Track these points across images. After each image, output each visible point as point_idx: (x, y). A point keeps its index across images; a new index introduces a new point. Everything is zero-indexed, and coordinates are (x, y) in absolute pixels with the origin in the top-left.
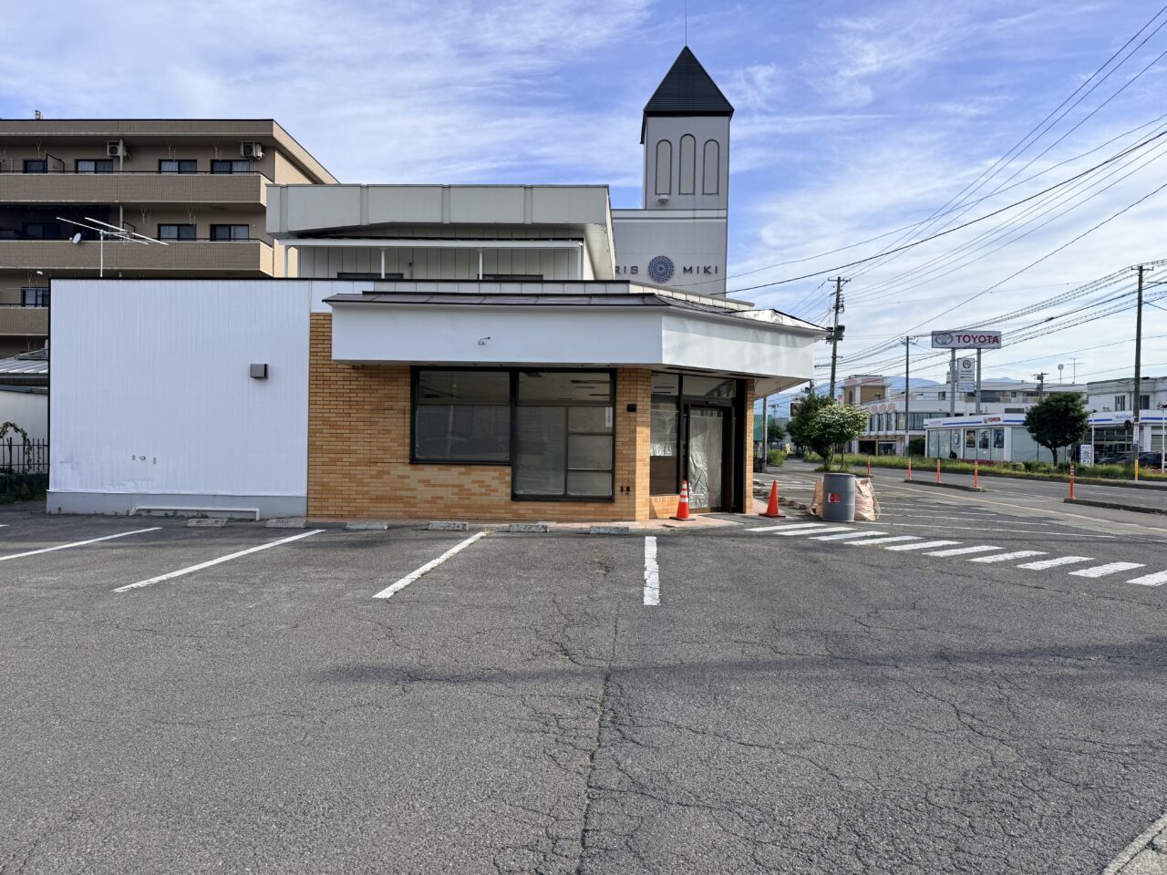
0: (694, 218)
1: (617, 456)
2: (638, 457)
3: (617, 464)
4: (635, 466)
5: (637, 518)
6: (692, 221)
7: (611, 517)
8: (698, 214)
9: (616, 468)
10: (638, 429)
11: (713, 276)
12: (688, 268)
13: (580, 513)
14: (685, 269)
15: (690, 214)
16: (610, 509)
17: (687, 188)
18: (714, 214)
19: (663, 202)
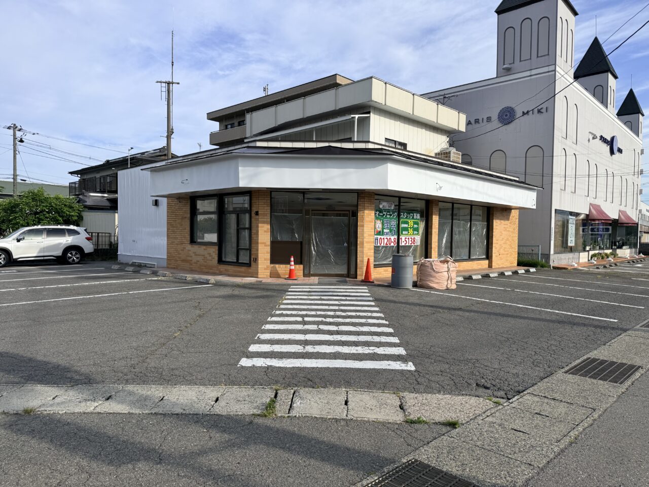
0: (531, 76)
1: (253, 241)
2: (260, 241)
3: (253, 245)
4: (258, 247)
5: (259, 276)
6: (529, 78)
7: (250, 275)
8: (534, 72)
9: (252, 247)
10: (260, 225)
11: (545, 114)
12: (526, 112)
13: (240, 272)
14: (523, 112)
15: (528, 73)
16: (250, 271)
17: (525, 56)
18: (546, 69)
19: (508, 70)
